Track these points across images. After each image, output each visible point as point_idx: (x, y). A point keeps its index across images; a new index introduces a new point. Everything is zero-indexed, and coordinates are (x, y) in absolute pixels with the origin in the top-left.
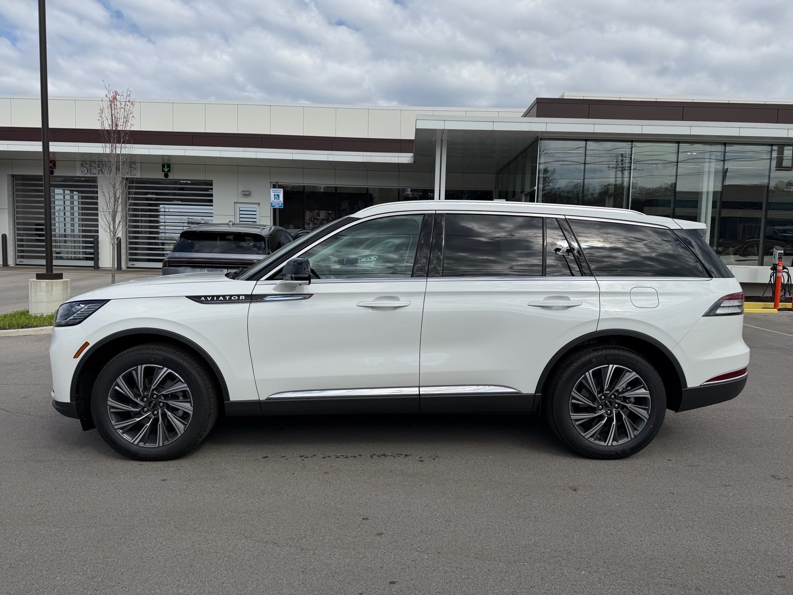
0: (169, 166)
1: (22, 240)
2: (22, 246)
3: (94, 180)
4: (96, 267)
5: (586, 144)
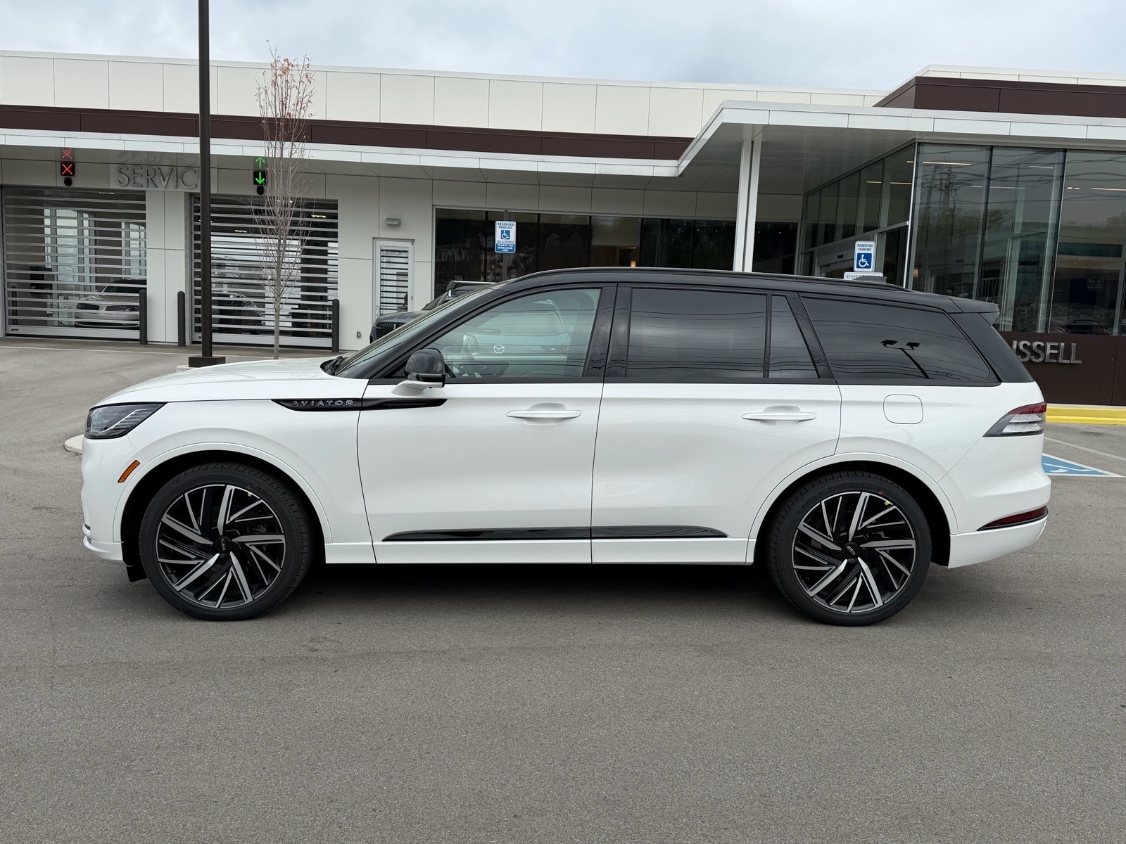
0: (264, 175)
1: (14, 294)
2: (14, 304)
3: (141, 196)
4: (143, 341)
5: (991, 155)
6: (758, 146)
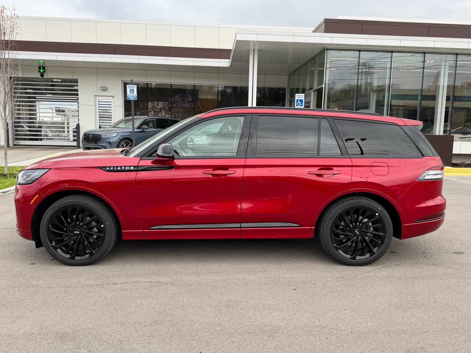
0: (44, 68)
5: (360, 53)
6: (256, 51)
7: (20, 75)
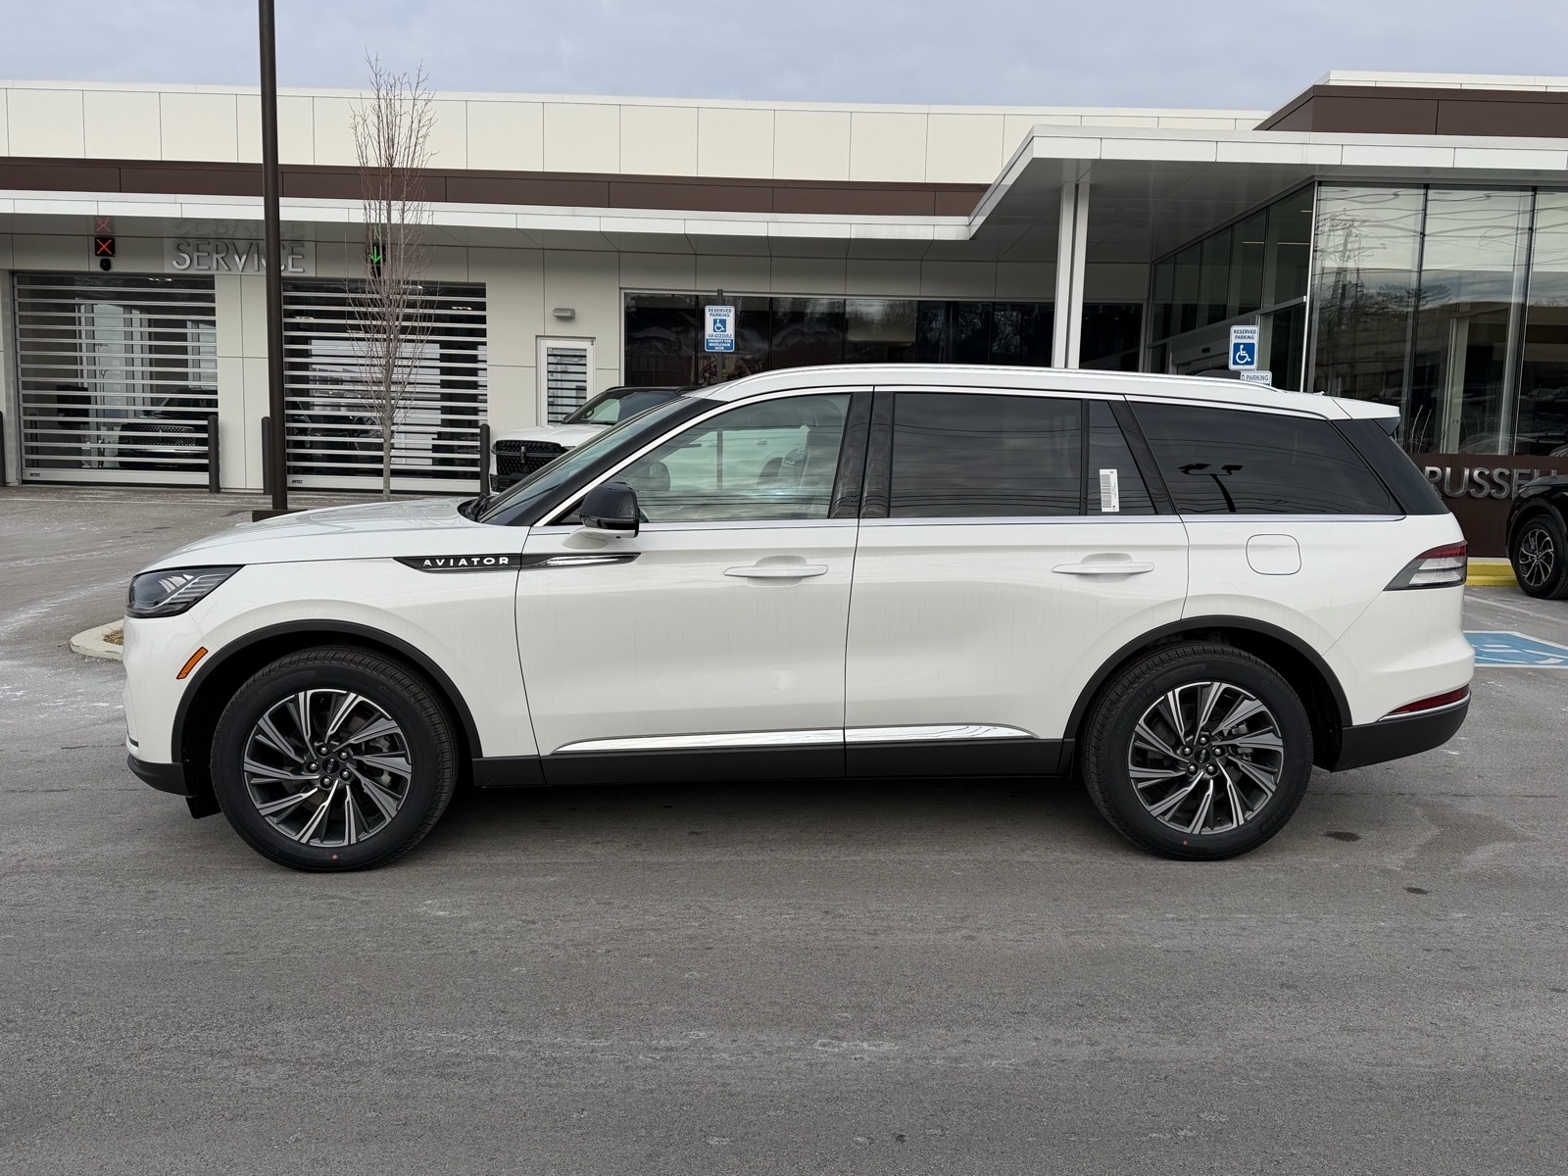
0: (381, 250)
1: (33, 425)
2: (33, 437)
3: (208, 282)
4: (215, 487)
5: (1426, 195)
6: (1085, 191)
7: (310, 273)
